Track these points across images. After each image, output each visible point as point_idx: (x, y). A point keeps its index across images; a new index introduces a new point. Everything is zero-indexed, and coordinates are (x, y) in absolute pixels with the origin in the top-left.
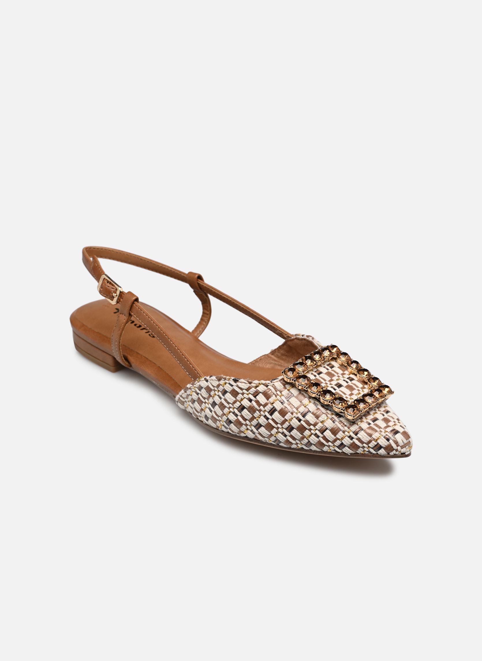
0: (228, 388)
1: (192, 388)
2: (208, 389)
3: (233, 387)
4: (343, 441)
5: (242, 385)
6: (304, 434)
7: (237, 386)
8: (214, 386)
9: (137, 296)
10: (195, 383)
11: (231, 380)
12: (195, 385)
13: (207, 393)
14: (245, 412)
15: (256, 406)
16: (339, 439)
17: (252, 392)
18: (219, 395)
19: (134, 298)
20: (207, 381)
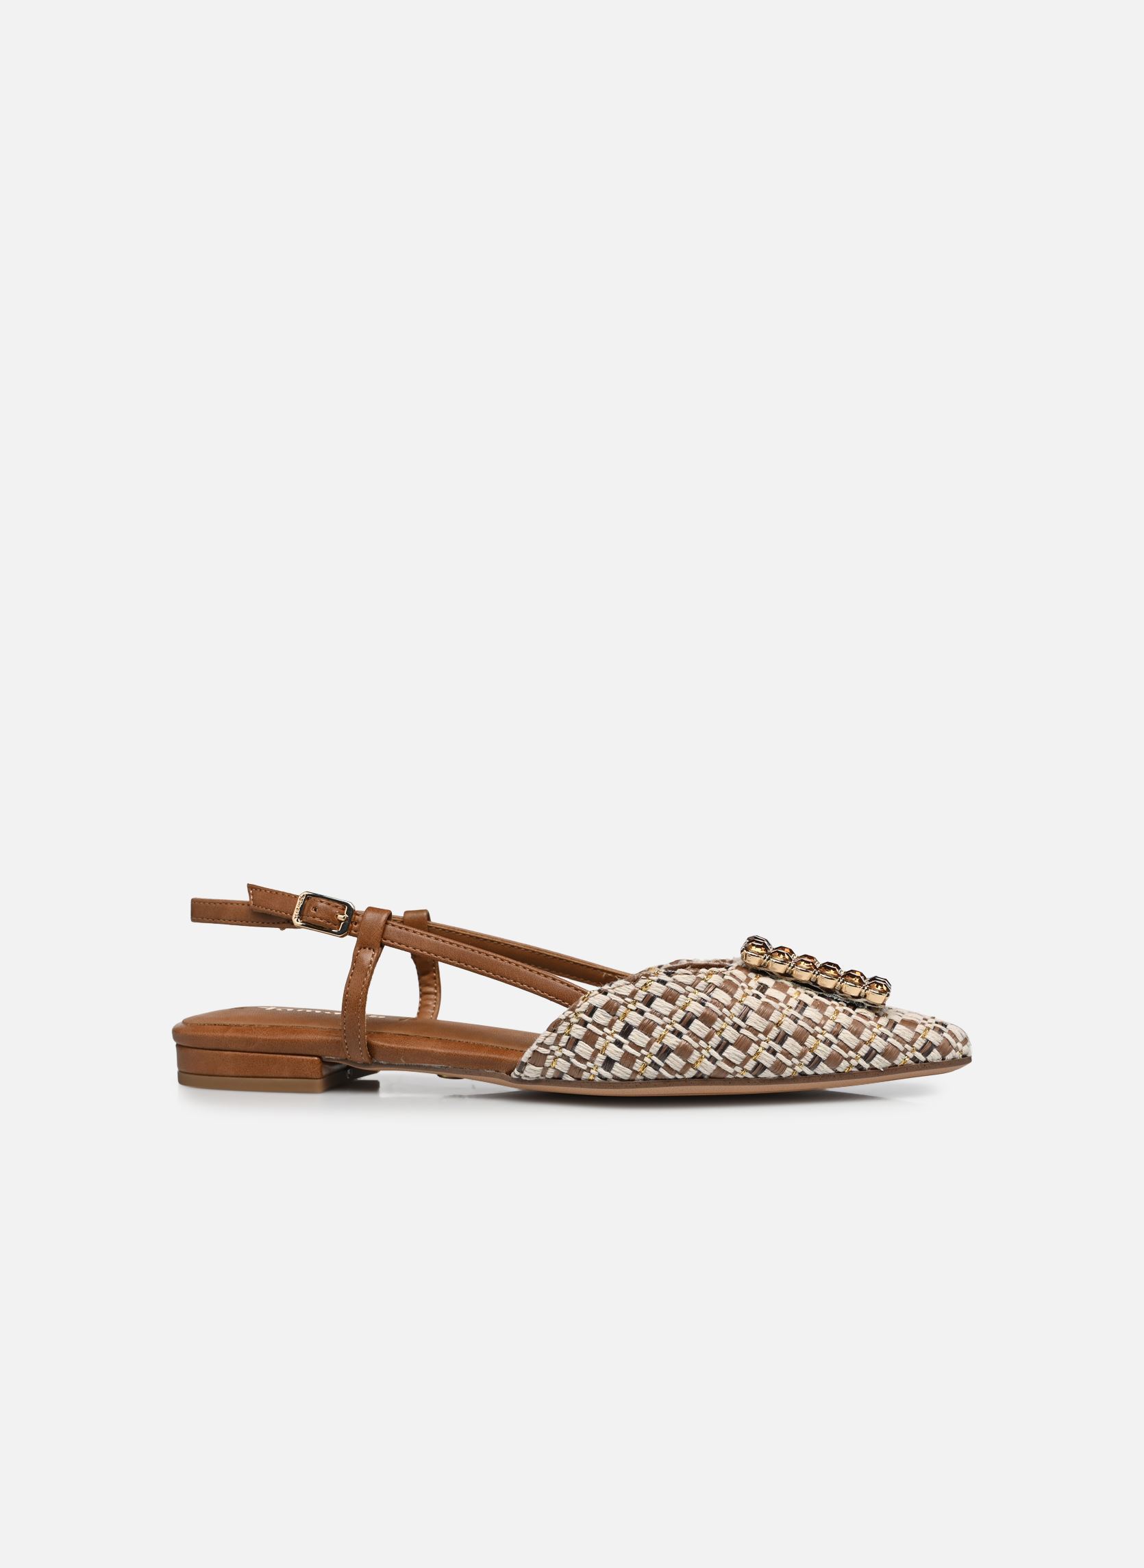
0: (657, 989)
1: (570, 1016)
2: (610, 1008)
3: (667, 985)
4: (873, 1045)
5: (683, 978)
6: (806, 1043)
7: (675, 981)
8: (623, 997)
9: (387, 911)
10: (578, 1005)
11: (662, 973)
12: (577, 1010)
13: (609, 1015)
14: (697, 1026)
15: (716, 1009)
16: (865, 1042)
17: (702, 987)
18: (637, 1009)
19: (385, 916)
20: (605, 993)
